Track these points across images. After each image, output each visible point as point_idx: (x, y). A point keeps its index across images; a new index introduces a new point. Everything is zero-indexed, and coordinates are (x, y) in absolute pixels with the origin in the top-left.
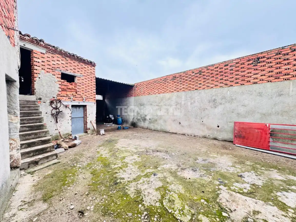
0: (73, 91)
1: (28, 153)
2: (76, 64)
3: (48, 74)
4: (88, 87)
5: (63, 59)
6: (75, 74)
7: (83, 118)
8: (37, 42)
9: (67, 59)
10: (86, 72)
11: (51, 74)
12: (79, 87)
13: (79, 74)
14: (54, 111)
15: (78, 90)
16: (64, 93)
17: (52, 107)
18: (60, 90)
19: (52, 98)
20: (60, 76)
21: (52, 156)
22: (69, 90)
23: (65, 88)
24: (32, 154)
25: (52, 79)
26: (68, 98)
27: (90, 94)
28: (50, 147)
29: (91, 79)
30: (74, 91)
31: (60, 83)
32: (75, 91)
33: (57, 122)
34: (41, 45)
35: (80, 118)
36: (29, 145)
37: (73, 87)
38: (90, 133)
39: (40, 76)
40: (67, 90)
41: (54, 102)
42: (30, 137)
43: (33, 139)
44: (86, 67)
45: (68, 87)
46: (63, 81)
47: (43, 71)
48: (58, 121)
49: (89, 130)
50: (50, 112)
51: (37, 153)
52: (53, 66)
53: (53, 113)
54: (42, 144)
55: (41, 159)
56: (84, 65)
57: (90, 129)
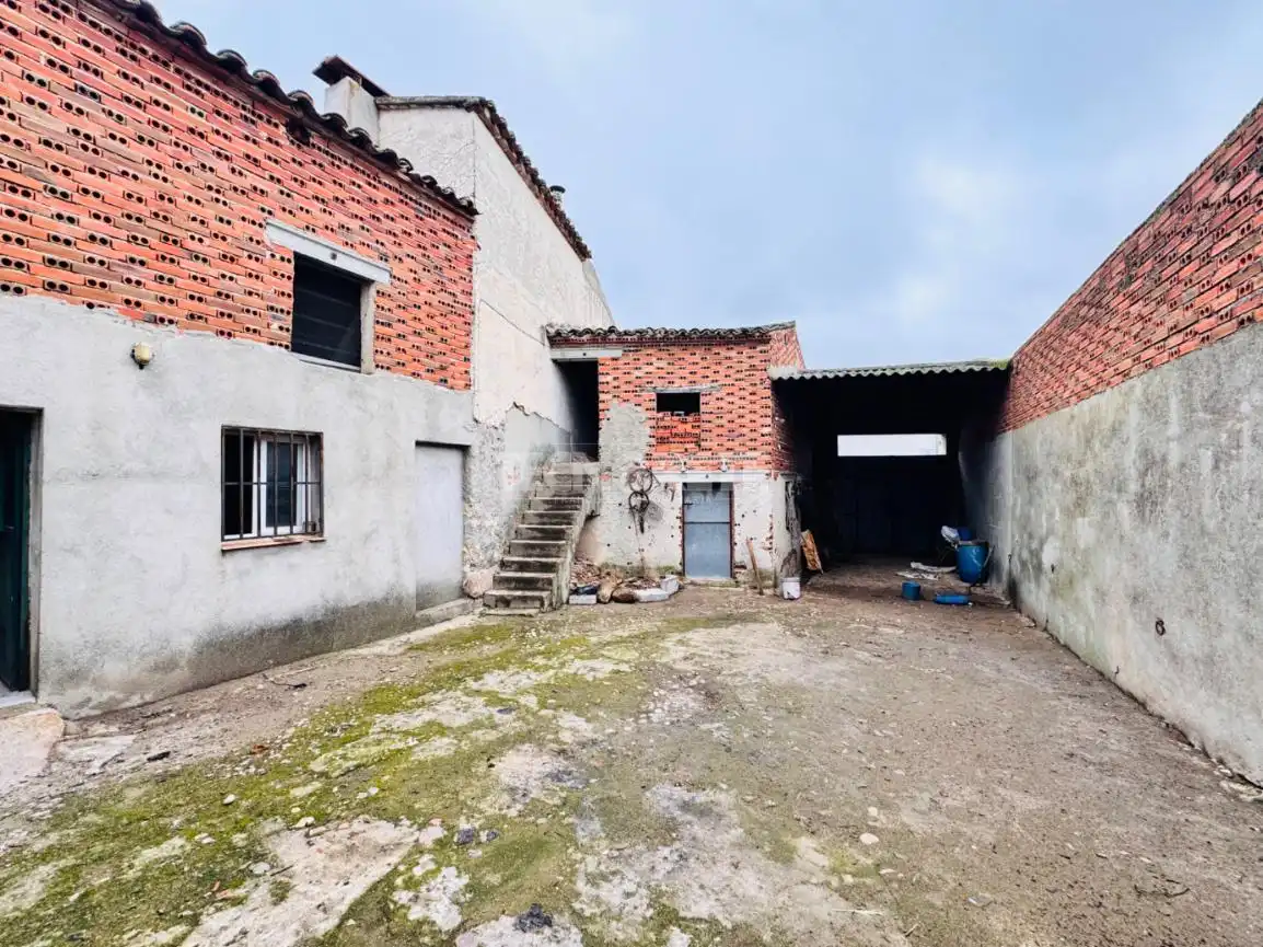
0: (687, 440)
1: (508, 580)
2: (697, 358)
3: (625, 404)
4: (738, 421)
5: (660, 354)
6: (696, 388)
7: (727, 526)
8: (601, 338)
9: (674, 350)
10: (731, 372)
11: (631, 405)
12: (707, 426)
13: (709, 385)
14: (636, 501)
15: (703, 436)
16: (661, 452)
17: (632, 489)
18: (653, 441)
19: (632, 465)
20: (654, 404)
21: (533, 599)
22: (677, 439)
23: (666, 433)
24: (513, 585)
25: (633, 416)
26: (673, 462)
27: (748, 443)
28: (543, 579)
29: (751, 389)
30: (691, 439)
31: (653, 423)
32: (695, 440)
33: (642, 530)
34: (611, 342)
35: (717, 526)
36: (523, 567)
37: (688, 427)
38: (745, 583)
39: (609, 415)
40: (671, 439)
41: (638, 475)
42: (534, 552)
43: (538, 556)
44: (733, 354)
45: (674, 431)
46: (660, 415)
47: (615, 401)
48: (646, 525)
49: (743, 571)
50: (627, 502)
51: (522, 585)
52: (637, 382)
53: (633, 504)
54: (542, 571)
55: (515, 598)
56: (723, 352)
57: (744, 567)
